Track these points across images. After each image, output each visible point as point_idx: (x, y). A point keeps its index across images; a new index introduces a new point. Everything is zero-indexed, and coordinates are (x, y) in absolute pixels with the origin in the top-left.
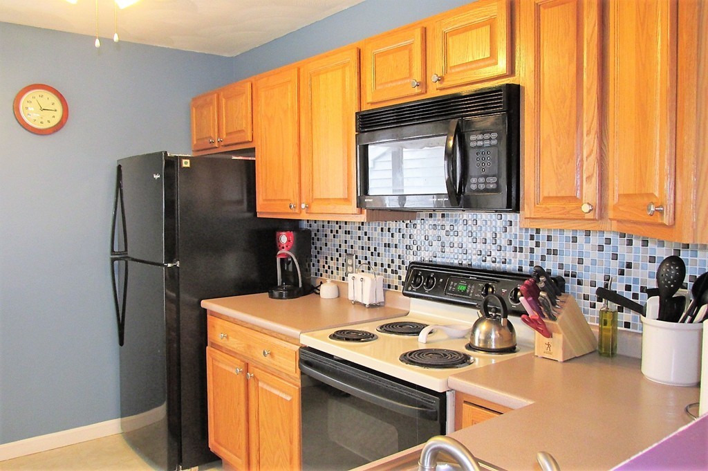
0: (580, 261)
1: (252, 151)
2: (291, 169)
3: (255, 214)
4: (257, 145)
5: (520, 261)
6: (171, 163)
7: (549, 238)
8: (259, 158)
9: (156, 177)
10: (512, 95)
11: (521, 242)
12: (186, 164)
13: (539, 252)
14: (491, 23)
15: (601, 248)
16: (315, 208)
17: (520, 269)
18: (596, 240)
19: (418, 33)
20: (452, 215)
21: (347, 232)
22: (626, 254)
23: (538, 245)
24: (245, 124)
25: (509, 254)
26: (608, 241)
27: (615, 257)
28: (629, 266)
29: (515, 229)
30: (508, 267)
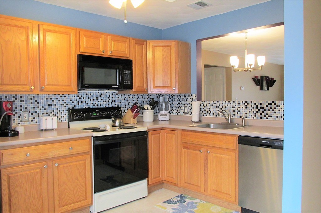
0: (120, 103)
5: (105, 105)
7: (113, 98)
11: (105, 99)
13: (110, 101)
15: (124, 99)
17: (105, 106)
18: (123, 97)
20: (82, 92)
22: (129, 100)
23: (110, 100)
25: (102, 103)
26: (126, 97)
27: (127, 101)
28: (130, 102)
29: (103, 96)
30: (102, 107)
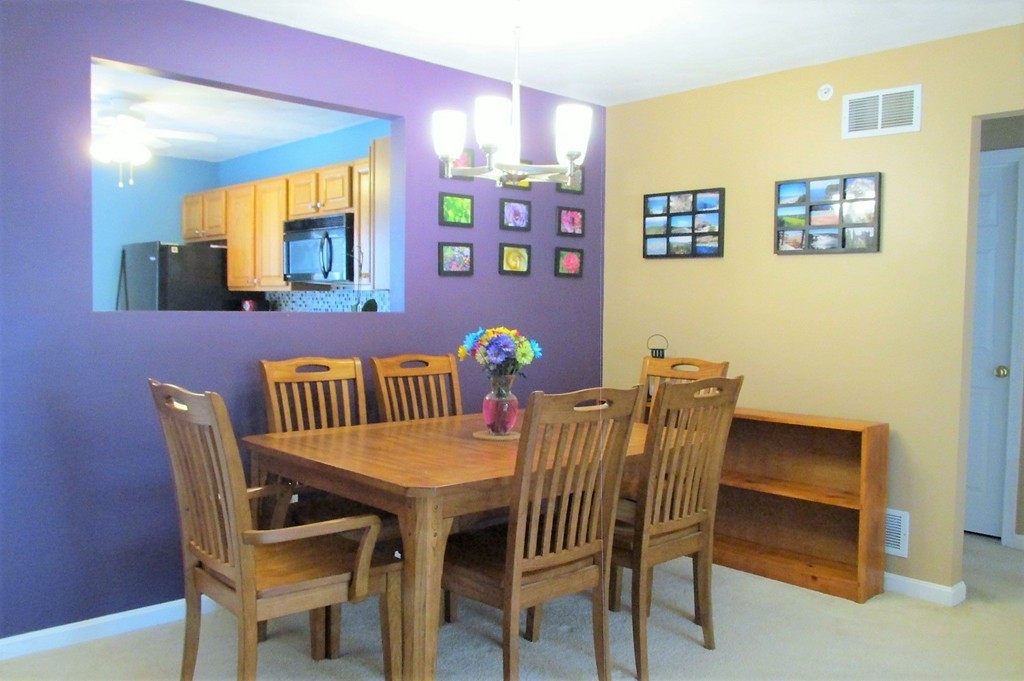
1: (224, 242)
2: (250, 257)
3: (227, 287)
4: (229, 238)
6: (164, 250)
8: (230, 247)
9: (153, 259)
10: (350, 218)
12: (175, 250)
14: (342, 178)
16: (263, 282)
19: (314, 176)
21: (293, 302)
24: (221, 221)
